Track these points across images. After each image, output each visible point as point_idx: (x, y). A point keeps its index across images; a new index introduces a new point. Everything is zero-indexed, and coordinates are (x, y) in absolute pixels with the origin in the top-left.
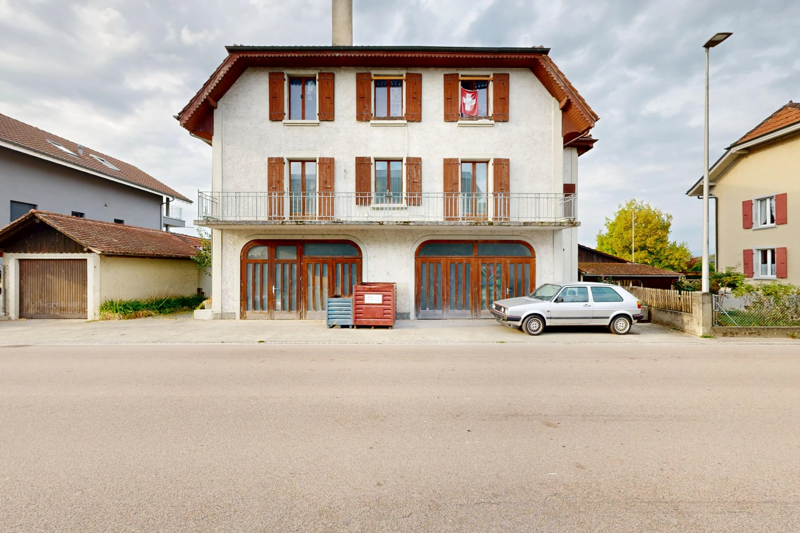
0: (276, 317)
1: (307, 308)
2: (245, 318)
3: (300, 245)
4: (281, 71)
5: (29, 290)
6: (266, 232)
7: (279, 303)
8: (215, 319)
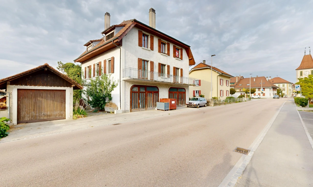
0: (140, 110)
1: (147, 107)
2: (132, 112)
3: (145, 87)
4: (142, 31)
5: (25, 107)
6: (137, 82)
7: (140, 106)
8: (123, 113)
